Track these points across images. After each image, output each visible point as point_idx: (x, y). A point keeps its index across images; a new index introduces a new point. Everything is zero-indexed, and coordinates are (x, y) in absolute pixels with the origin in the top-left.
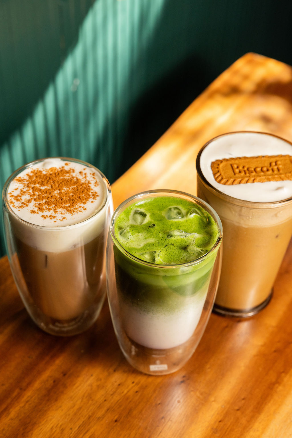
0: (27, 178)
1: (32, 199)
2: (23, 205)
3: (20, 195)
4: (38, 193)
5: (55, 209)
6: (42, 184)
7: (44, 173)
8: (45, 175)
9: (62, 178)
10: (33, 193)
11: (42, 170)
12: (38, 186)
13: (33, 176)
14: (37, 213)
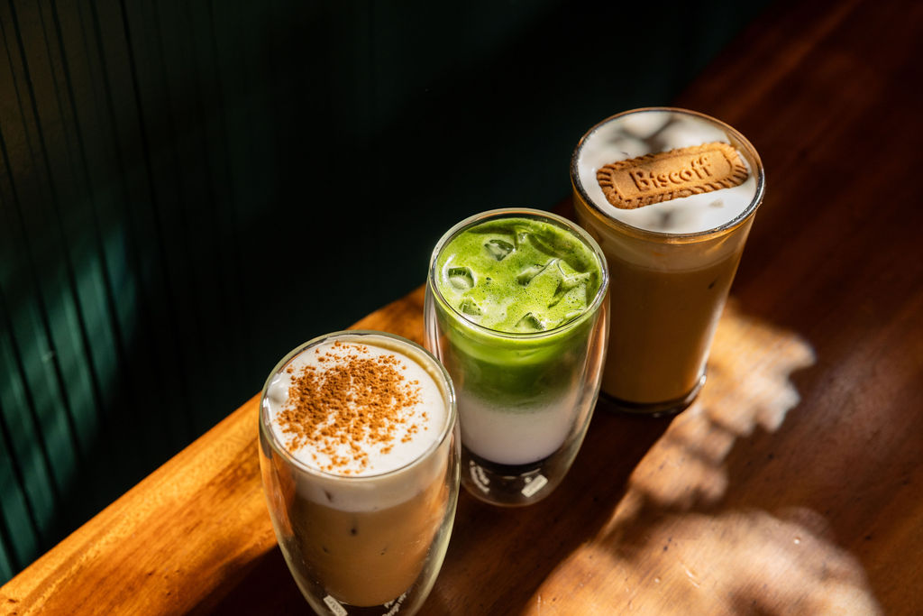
0: (291, 436)
1: (351, 444)
2: (360, 460)
3: (332, 456)
4: (340, 430)
5: (396, 420)
6: (323, 419)
7: (292, 408)
8: (299, 408)
9: (319, 389)
10: (337, 437)
11: (284, 409)
12: (320, 426)
13: (291, 425)
14: (392, 446)
